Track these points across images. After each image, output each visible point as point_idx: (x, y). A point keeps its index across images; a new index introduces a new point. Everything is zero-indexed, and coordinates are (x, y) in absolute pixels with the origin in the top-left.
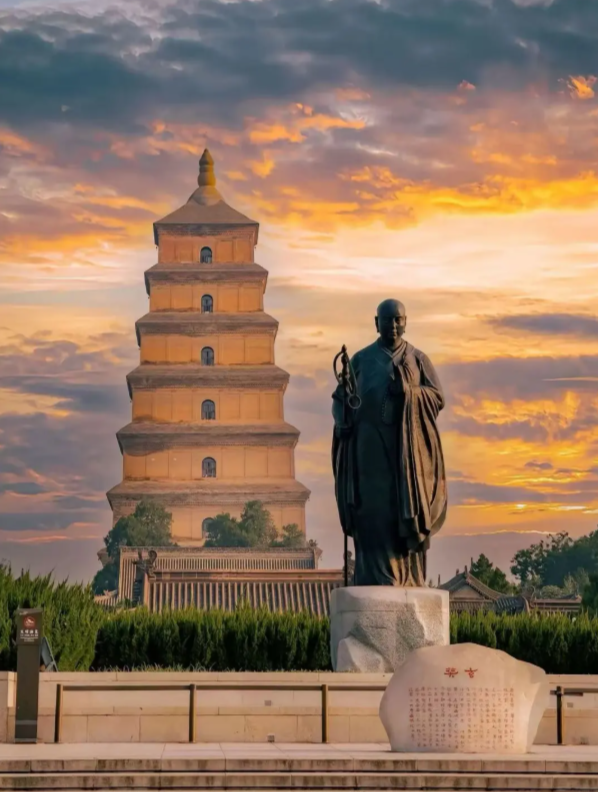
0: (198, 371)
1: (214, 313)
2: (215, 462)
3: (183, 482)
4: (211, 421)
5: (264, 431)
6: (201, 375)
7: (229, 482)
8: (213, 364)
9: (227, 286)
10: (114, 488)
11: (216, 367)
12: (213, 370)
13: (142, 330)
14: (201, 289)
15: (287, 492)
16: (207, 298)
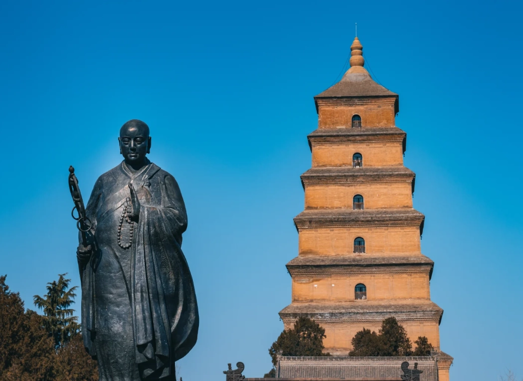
0: (350, 214)
1: (363, 167)
2: (365, 287)
3: (340, 303)
4: (362, 254)
5: (405, 262)
6: (353, 217)
7: (375, 303)
8: (363, 209)
9: (373, 145)
10: (285, 308)
11: (365, 210)
12: (363, 213)
13: (306, 181)
14: (352, 149)
15: (423, 311)
16: (357, 156)
